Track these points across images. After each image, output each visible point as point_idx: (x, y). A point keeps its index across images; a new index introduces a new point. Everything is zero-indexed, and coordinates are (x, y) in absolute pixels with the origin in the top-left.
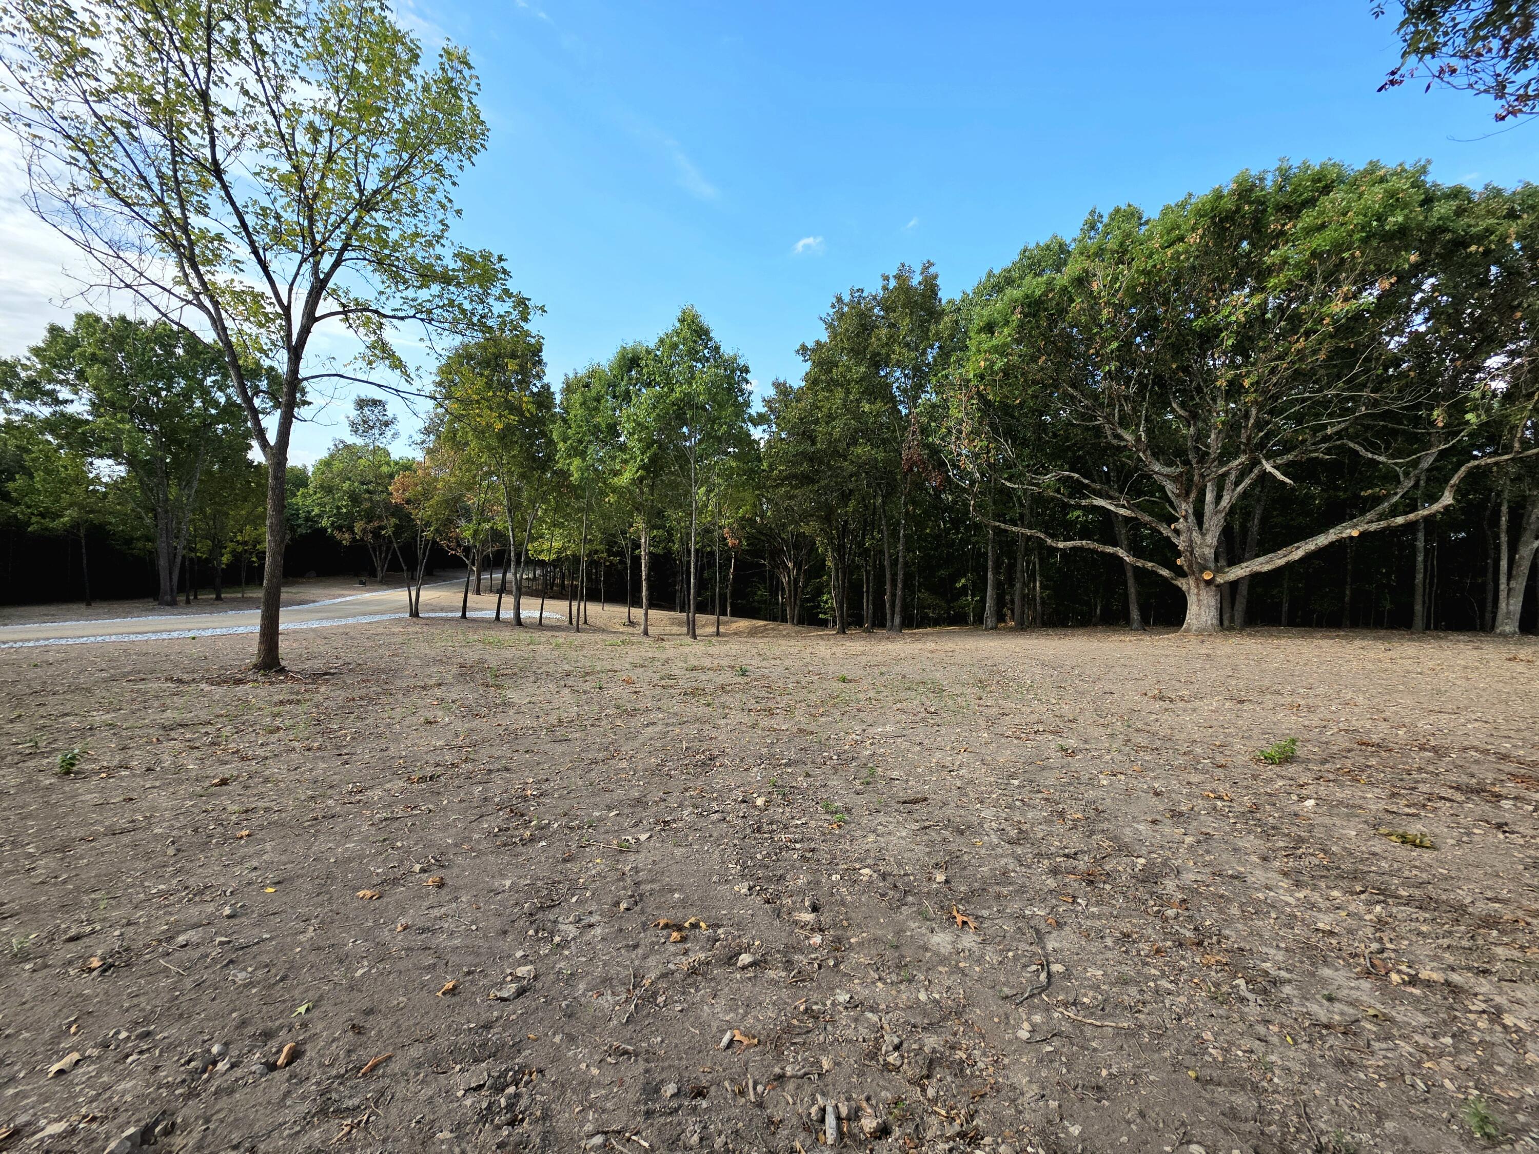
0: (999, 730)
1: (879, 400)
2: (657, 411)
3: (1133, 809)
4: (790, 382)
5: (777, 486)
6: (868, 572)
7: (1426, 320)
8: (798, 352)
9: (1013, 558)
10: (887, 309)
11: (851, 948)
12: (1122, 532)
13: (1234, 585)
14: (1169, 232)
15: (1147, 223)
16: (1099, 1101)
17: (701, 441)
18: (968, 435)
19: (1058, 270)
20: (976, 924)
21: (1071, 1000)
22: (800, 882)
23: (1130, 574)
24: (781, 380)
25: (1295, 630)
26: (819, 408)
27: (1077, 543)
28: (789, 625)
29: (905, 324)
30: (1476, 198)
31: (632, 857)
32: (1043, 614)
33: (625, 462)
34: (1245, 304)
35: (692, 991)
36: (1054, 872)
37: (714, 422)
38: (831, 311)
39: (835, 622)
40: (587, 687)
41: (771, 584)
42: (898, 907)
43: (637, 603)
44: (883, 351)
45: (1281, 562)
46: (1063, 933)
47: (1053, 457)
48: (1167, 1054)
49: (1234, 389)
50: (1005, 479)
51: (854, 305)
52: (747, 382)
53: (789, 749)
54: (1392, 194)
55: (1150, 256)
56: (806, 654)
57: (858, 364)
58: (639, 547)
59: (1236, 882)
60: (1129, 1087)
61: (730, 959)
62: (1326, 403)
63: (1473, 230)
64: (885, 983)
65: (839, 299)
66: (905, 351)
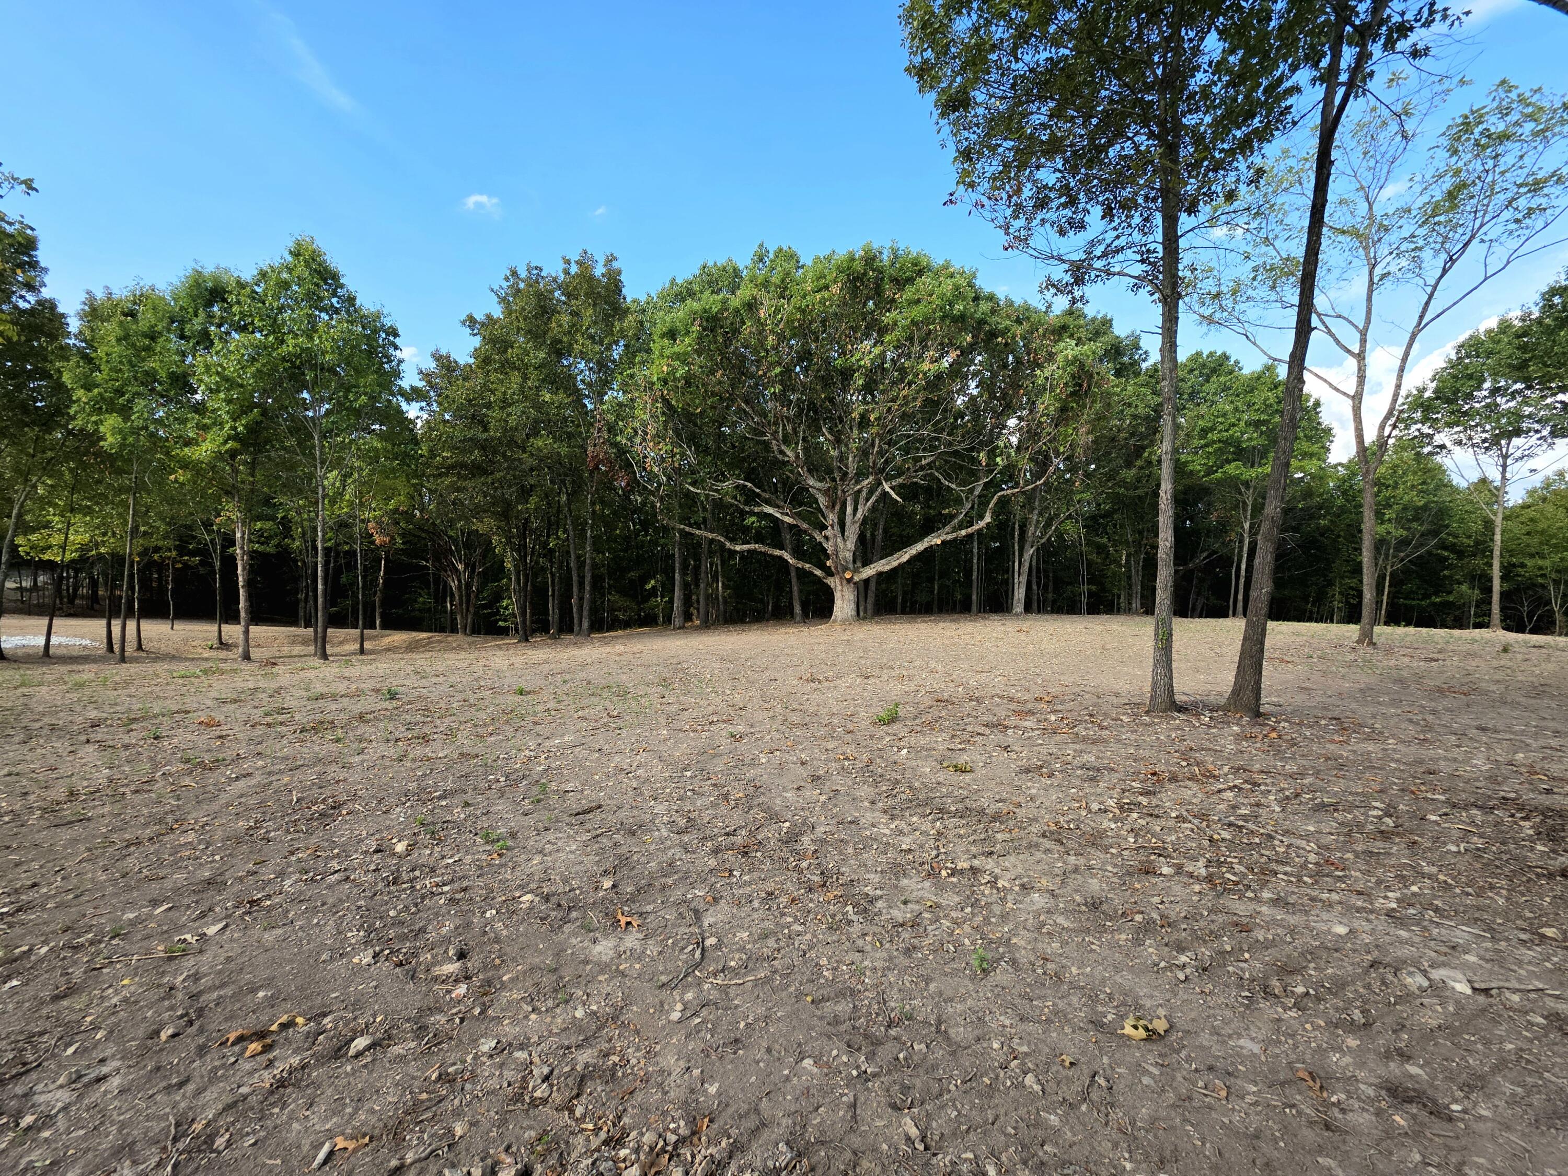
0: (677, 725)
1: (561, 391)
2: (258, 365)
3: (784, 781)
4: (454, 356)
5: (440, 475)
6: (553, 575)
7: (977, 387)
8: (464, 323)
9: (697, 559)
10: (568, 295)
11: (503, 986)
12: (787, 537)
13: (867, 581)
14: (818, 279)
15: (802, 267)
16: (735, 1053)
17: (328, 413)
18: (654, 437)
19: (733, 293)
20: (639, 922)
21: (720, 967)
22: (445, 930)
23: (793, 574)
24: (444, 352)
25: (905, 617)
26: (493, 392)
27: (751, 547)
28: (460, 636)
29: (588, 314)
30: (1001, 303)
31: (189, 962)
32: (725, 612)
33: (206, 428)
34: (870, 352)
35: (276, 1110)
36: (716, 851)
37: (348, 390)
38: (505, 284)
39: (517, 630)
40: (132, 739)
41: (437, 590)
42: (560, 927)
43: (232, 617)
44: (565, 339)
45: (895, 564)
46: (719, 907)
47: (730, 466)
48: (792, 989)
49: (864, 422)
50: (690, 484)
51: (532, 282)
52: (396, 348)
53: (445, 779)
54: (957, 287)
55: (804, 297)
56: (478, 669)
57: (536, 348)
58: (233, 543)
59: (853, 826)
60: (761, 1029)
61: (339, 1052)
62: (921, 440)
63: (1000, 327)
64: (540, 1013)
65: (514, 273)
66: (589, 342)
